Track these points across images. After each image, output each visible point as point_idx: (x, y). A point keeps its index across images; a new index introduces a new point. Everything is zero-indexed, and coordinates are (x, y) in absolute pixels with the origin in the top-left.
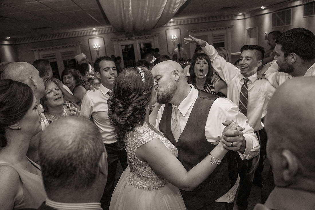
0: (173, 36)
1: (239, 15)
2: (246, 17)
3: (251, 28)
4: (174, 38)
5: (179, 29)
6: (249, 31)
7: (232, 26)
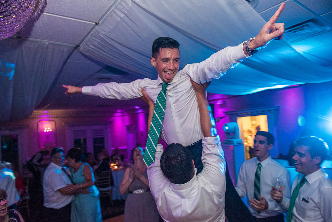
0: (46, 129)
1: (118, 112)
2: (125, 114)
3: (129, 125)
4: (48, 131)
5: (54, 122)
6: (128, 127)
7: (112, 122)
